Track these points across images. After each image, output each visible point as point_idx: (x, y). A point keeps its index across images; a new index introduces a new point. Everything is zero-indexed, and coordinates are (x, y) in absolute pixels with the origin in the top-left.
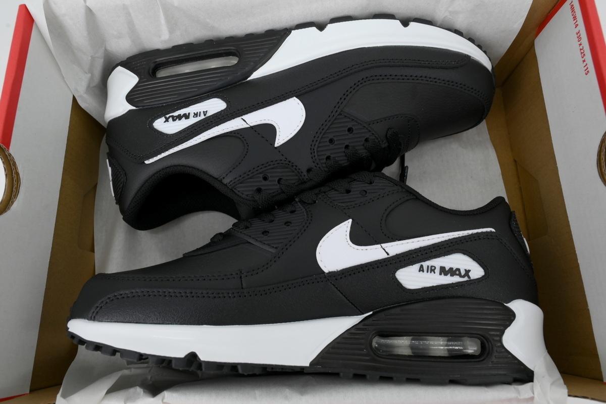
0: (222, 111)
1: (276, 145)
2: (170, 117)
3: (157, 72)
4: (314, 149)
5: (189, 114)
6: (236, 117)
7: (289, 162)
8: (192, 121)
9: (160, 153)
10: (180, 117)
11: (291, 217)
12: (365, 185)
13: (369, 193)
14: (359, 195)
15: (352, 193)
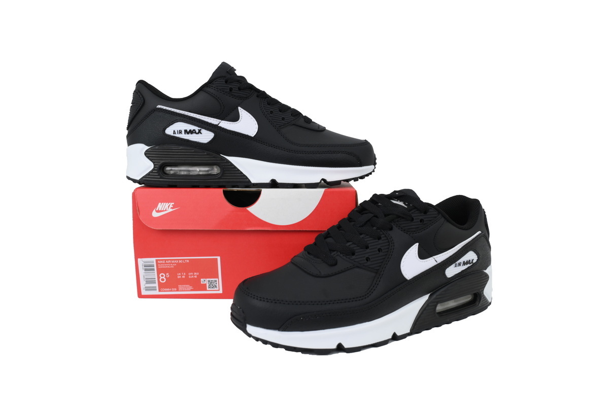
0: (448, 267)
1: (417, 244)
2: (471, 263)
3: (473, 298)
4: (392, 244)
5: (463, 265)
6: (440, 263)
7: (407, 233)
11: (380, 244)
12: (422, 214)
13: (426, 221)
14: (419, 223)
15: (415, 221)
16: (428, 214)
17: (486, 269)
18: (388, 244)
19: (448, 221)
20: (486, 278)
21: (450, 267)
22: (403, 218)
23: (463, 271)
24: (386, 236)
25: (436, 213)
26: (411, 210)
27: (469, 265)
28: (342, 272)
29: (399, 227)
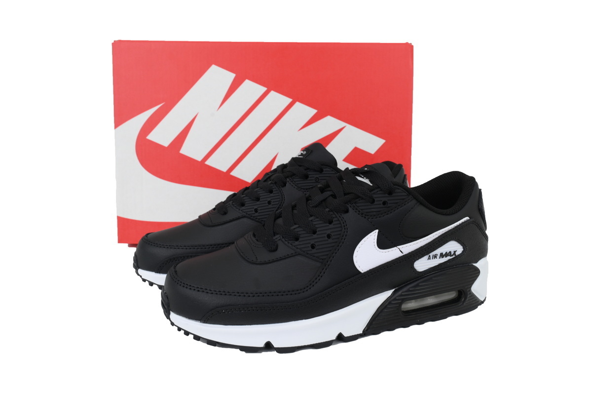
0: (418, 260)
1: (377, 231)
2: (453, 255)
3: (457, 296)
4: (345, 229)
5: (440, 258)
6: (408, 254)
7: (365, 218)
8: (438, 251)
9: (460, 225)
10: (447, 255)
11: (330, 229)
12: (387, 195)
13: (390, 204)
14: (382, 206)
15: (376, 203)
16: (394, 195)
17: (476, 262)
18: (340, 229)
19: (421, 204)
20: (477, 272)
21: (420, 260)
22: (362, 199)
23: (440, 265)
24: (338, 220)
25: (405, 194)
26: (373, 190)
27: (449, 258)
28: (281, 259)
29: (357, 209)
